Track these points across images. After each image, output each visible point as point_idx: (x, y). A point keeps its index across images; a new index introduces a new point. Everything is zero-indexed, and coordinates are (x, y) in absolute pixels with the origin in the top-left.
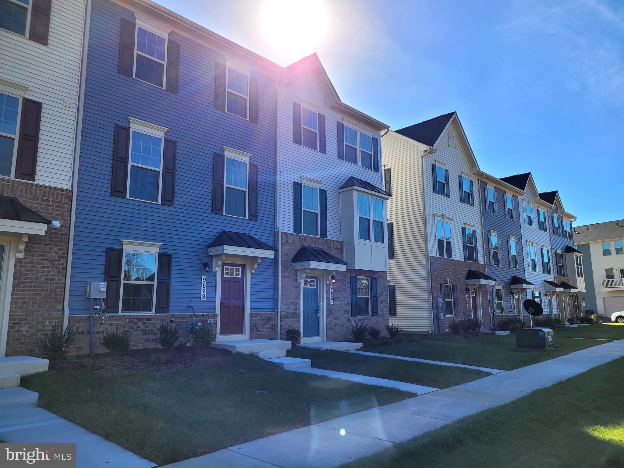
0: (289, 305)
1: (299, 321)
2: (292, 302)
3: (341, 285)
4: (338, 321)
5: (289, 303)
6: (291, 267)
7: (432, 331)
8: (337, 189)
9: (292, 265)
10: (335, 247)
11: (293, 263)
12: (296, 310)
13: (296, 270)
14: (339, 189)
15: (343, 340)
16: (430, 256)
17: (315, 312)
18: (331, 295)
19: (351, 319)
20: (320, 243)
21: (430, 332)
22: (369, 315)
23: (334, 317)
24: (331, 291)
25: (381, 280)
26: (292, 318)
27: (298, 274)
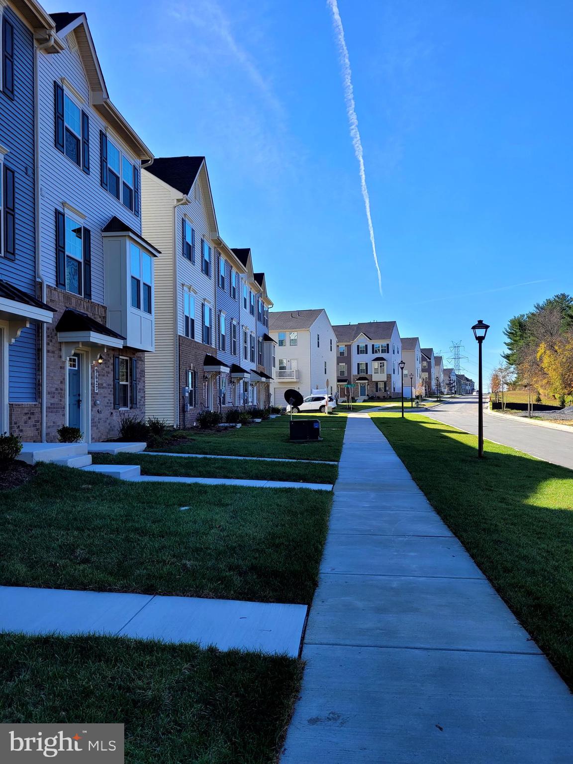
0: (54, 393)
1: (64, 415)
2: (57, 389)
3: (104, 367)
4: (101, 415)
5: (53, 390)
6: (55, 337)
7: (177, 426)
8: (100, 231)
9: (56, 335)
10: (100, 314)
11: (57, 332)
12: (61, 400)
13: (60, 343)
14: (103, 231)
15: (106, 440)
16: (180, 336)
17: (76, 403)
18: (96, 380)
19: (113, 411)
20: (85, 307)
21: (175, 427)
22: (128, 407)
23: (98, 410)
24: (96, 374)
25: (140, 362)
26: (56, 412)
27: (63, 348)
